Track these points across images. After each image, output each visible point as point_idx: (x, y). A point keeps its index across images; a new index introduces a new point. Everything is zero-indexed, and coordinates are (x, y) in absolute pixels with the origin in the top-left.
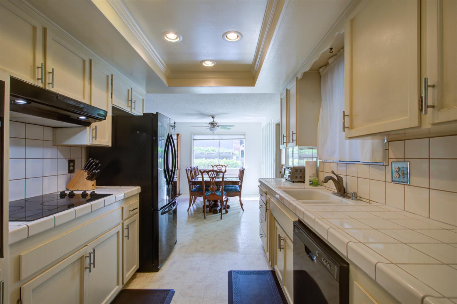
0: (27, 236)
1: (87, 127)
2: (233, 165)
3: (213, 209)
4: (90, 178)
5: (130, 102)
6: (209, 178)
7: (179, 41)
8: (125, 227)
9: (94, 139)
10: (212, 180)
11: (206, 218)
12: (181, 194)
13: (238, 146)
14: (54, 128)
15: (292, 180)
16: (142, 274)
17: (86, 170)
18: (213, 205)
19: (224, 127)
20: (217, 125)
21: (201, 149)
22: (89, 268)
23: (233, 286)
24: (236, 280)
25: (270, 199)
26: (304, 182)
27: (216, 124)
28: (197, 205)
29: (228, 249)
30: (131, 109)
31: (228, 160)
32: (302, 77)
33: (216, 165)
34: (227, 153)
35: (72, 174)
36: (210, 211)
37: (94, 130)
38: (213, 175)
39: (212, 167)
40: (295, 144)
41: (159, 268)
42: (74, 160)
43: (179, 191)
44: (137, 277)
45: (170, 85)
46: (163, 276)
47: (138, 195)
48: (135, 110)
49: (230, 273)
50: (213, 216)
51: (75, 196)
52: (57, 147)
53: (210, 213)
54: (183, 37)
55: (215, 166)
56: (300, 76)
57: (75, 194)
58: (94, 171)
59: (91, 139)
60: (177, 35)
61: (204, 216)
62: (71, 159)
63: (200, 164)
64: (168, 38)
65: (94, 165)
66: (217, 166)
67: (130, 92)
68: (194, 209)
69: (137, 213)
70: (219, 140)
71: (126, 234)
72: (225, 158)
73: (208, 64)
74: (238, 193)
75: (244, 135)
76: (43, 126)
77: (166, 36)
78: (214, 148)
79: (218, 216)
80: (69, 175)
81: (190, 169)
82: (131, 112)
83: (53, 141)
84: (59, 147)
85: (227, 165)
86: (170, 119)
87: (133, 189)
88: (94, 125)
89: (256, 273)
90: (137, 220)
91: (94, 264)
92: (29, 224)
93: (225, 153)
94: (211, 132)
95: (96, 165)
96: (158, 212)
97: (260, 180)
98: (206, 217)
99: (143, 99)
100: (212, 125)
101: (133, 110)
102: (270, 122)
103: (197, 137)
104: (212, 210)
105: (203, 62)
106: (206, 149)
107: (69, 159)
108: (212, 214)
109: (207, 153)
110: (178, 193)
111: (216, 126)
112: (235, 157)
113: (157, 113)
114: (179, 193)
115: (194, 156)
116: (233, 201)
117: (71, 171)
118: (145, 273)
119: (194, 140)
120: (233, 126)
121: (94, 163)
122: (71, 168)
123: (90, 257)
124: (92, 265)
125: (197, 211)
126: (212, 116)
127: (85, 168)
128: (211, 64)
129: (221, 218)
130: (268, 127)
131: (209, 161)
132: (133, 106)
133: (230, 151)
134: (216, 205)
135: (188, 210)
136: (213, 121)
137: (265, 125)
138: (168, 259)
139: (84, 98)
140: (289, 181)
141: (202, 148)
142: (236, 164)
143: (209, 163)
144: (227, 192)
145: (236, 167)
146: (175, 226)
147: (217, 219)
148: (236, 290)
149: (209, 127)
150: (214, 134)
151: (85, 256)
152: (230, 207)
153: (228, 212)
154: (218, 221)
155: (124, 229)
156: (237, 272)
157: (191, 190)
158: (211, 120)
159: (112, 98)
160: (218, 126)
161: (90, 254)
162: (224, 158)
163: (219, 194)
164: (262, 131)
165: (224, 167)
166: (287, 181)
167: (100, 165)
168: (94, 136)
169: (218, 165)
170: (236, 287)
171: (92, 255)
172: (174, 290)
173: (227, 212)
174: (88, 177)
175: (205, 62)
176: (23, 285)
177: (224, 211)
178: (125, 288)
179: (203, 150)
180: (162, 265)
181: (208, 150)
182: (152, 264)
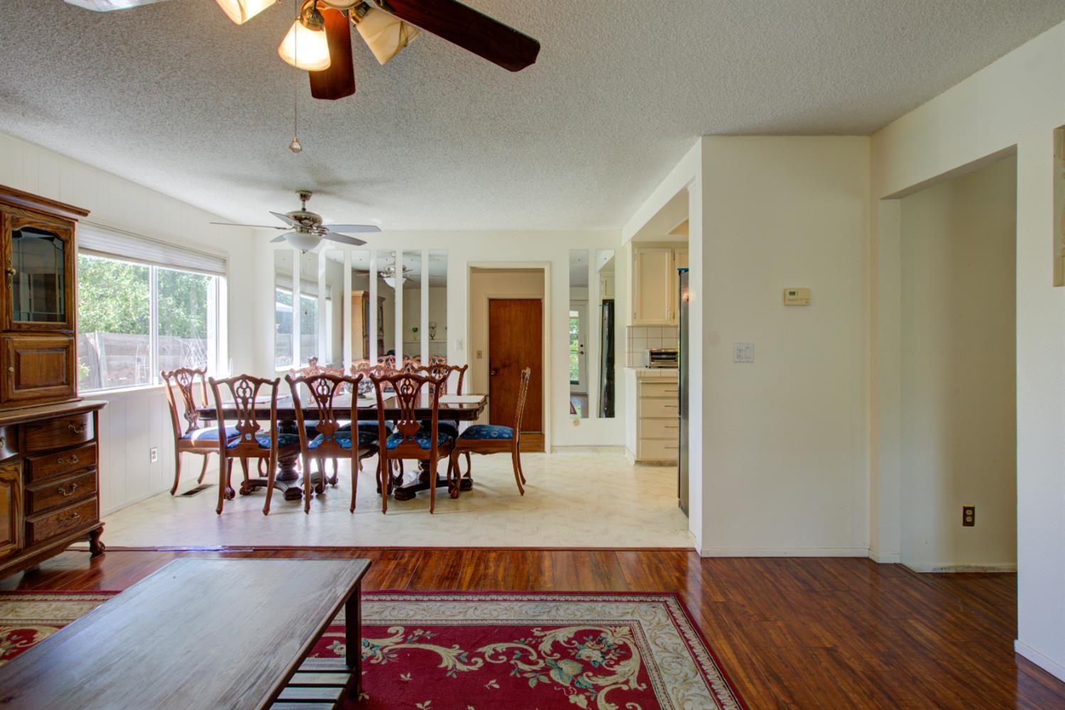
27: (311, 223)
75: (224, 261)
111: (310, 226)
136: (301, 209)
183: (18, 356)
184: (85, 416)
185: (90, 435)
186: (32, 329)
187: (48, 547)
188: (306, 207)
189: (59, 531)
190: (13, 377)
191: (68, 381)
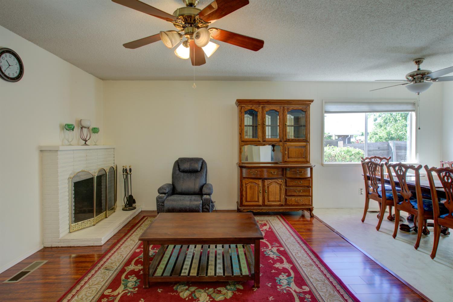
75: (414, 104)
183: (288, 149)
184: (307, 169)
185: (309, 175)
186: (293, 141)
187: (292, 207)
188: (420, 68)
189: (295, 204)
190: (287, 155)
191: (306, 157)
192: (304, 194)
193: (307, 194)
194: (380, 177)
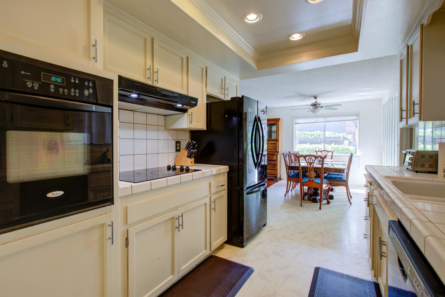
0: (131, 194)
1: (185, 113)
2: (343, 151)
3: (313, 198)
4: (189, 156)
5: (223, 89)
6: (306, 164)
7: (260, 20)
8: (212, 200)
9: (190, 123)
10: (309, 166)
11: (302, 206)
12: (282, 179)
13: (352, 129)
14: (165, 116)
15: (414, 169)
16: (230, 246)
17: (187, 149)
18: (314, 193)
19: (329, 107)
20: (320, 106)
21: (305, 134)
22: (178, 228)
23: (317, 285)
24: (322, 280)
25: (373, 191)
26: (436, 173)
27: (318, 105)
28: (297, 191)
29: (320, 243)
30: (225, 96)
31: (337, 146)
32: (430, 21)
33: (321, 150)
34: (336, 137)
35: (178, 153)
36: (309, 200)
37: (191, 116)
38: (310, 160)
39: (316, 153)
40: (418, 119)
41: (244, 244)
42: (180, 142)
43: (280, 176)
44: (225, 248)
45: (259, 68)
46: (247, 253)
47: (226, 174)
48: (228, 96)
49: (317, 270)
50: (311, 205)
51: (176, 169)
52: (167, 131)
53: (309, 202)
54: (262, 15)
55: (319, 151)
56: (425, 22)
57: (176, 168)
58: (191, 151)
59: (188, 123)
60: (257, 15)
61: (300, 203)
62: (178, 141)
63: (303, 149)
64: (249, 20)
65: (192, 145)
66: (321, 152)
67: (223, 81)
68: (292, 195)
69: (225, 190)
70: (324, 123)
71: (213, 207)
72: (334, 143)
73: (296, 37)
74: (344, 182)
75: (358, 115)
76: (158, 115)
77: (247, 18)
78: (320, 132)
79: (317, 206)
80: (176, 153)
81: (289, 153)
82: (225, 98)
83: (165, 126)
84: (169, 131)
85: (334, 151)
86: (258, 101)
87: (220, 168)
88: (190, 111)
89: (351, 279)
90: (224, 196)
91: (182, 225)
92: (133, 184)
93: (335, 137)
94: (314, 114)
95: (194, 145)
96: (243, 192)
97: (366, 167)
98: (302, 204)
99: (237, 86)
100: (314, 106)
101: (226, 96)
102: (394, 96)
103: (299, 121)
104: (311, 199)
105: (290, 37)
106: (312, 133)
107: (177, 141)
108: (311, 203)
109: (313, 138)
110: (278, 177)
111: (318, 107)
112: (346, 142)
113: (243, 96)
114: (280, 178)
115: (296, 141)
116: (339, 191)
117: (178, 150)
118: (232, 246)
119: (296, 123)
120: (340, 105)
121: (192, 144)
122: (178, 148)
123: (178, 219)
124: (181, 227)
125: (295, 197)
126: (314, 96)
127: (186, 148)
128: (300, 37)
129: (320, 209)
130: (391, 103)
131: (314, 146)
132: (226, 93)
133: (341, 135)
134: (316, 194)
135: (285, 195)
136: (315, 102)
137: (387, 101)
138: (255, 239)
139: (182, 89)
140: (411, 170)
141: (307, 133)
142: (347, 149)
143: (314, 148)
144: (330, 180)
145: (347, 153)
146: (265, 209)
147: (315, 209)
148: (319, 290)
149: (310, 108)
150: (316, 117)
151: (175, 218)
152: (334, 198)
153: (330, 203)
154: (316, 211)
155: (212, 202)
156: (325, 271)
157: (289, 175)
158: (313, 101)
159: (206, 87)
160: (322, 107)
161: (179, 217)
162: (332, 143)
163: (318, 181)
164: (383, 109)
165: (330, 152)
166: (409, 170)
167: (196, 145)
168: (191, 121)
169: (323, 151)
170: (321, 287)
171: (181, 218)
172: (253, 268)
173: (328, 203)
174: (188, 155)
175: (293, 36)
176: (129, 228)
177: (325, 202)
178: (213, 255)
179: (308, 135)
180: (248, 243)
181: (314, 135)
182: (238, 240)
183: (268, 145)
186: (270, 140)
188: (317, 101)
191: (276, 149)
192: (273, 168)
193: (274, 169)
194: (298, 166)
